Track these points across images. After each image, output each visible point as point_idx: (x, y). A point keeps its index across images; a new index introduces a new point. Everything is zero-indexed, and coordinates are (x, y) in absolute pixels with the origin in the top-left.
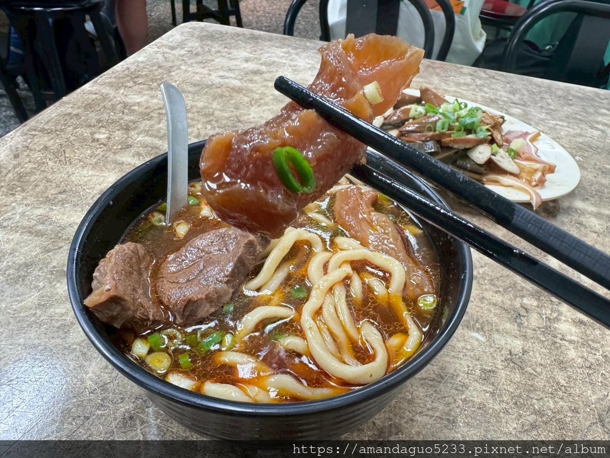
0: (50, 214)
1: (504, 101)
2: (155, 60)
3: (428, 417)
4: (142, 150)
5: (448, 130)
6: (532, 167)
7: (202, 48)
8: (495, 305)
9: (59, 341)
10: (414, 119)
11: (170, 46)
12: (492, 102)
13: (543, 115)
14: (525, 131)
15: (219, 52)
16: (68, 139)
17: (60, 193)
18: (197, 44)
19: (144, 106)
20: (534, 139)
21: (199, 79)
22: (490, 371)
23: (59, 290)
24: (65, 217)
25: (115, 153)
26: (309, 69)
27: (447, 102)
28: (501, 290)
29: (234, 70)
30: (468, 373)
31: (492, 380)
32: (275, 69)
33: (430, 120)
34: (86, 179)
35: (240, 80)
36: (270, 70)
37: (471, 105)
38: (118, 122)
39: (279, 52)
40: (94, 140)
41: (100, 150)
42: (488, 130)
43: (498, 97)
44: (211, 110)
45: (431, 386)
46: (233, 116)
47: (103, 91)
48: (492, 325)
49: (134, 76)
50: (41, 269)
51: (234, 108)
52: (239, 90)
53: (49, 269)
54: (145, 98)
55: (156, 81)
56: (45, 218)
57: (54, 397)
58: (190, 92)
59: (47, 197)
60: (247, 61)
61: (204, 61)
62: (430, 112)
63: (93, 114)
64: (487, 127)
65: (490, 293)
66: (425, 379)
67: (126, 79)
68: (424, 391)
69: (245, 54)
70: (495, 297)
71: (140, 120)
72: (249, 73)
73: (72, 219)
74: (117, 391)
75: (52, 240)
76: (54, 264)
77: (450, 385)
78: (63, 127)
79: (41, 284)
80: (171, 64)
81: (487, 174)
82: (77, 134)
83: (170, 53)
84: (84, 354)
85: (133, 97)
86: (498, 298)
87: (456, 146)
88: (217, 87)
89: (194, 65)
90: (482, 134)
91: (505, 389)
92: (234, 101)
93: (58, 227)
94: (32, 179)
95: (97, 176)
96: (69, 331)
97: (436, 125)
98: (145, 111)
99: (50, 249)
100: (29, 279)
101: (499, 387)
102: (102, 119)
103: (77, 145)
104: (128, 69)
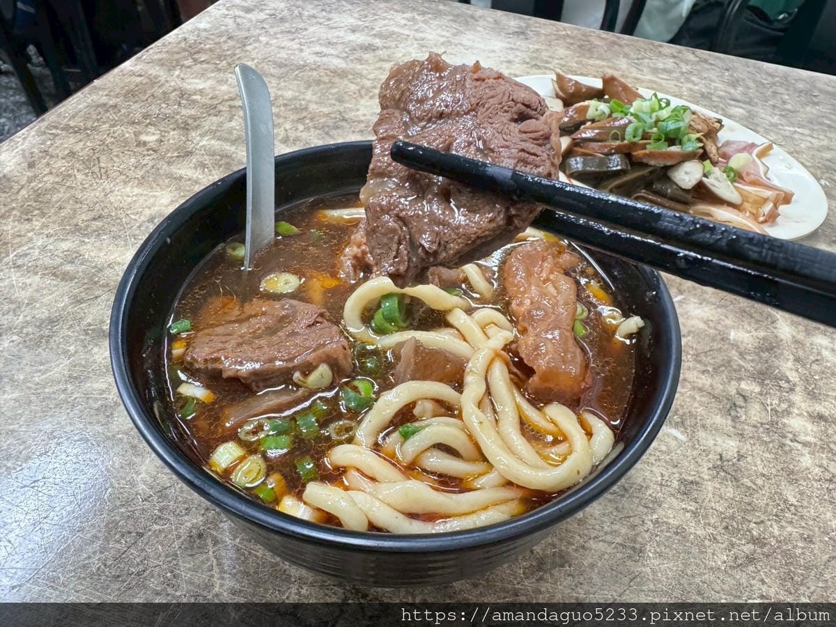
0: (81, 248)
1: (719, 97)
2: (223, 28)
3: (606, 545)
4: (207, 160)
5: (642, 139)
6: (758, 194)
7: (289, 10)
8: (701, 390)
9: (99, 428)
10: (593, 121)
11: (244, 7)
12: (705, 98)
13: (776, 118)
14: (750, 142)
15: (314, 17)
16: (103, 141)
17: (94, 219)
18: (282, 5)
19: (208, 95)
20: (762, 154)
21: (286, 57)
22: (692, 482)
23: (96, 357)
24: (102, 254)
25: (169, 163)
27: (641, 97)
28: (710, 369)
29: (336, 43)
30: (661, 485)
31: (695, 494)
32: (395, 43)
33: (617, 124)
34: (129, 200)
35: (343, 58)
37: (676, 102)
38: (173, 117)
39: (400, 18)
40: (139, 144)
41: (148, 158)
42: (699, 140)
43: (712, 91)
44: (303, 102)
45: (611, 500)
46: (335, 112)
47: (150, 72)
48: (696, 419)
49: (193, 51)
50: (71, 326)
51: (336, 100)
52: (343, 74)
53: (83, 327)
54: (209, 83)
55: (225, 59)
56: (75, 255)
57: (95, 505)
58: (274, 76)
59: (77, 225)
60: (354, 30)
61: (293, 30)
62: (616, 111)
63: (137, 106)
64: (698, 135)
65: (695, 373)
67: (182, 55)
68: (600, 507)
69: (351, 21)
70: (701, 378)
71: (204, 115)
72: (357, 48)
73: (112, 257)
74: (180, 499)
75: (85, 287)
76: (88, 320)
77: (637, 501)
78: (96, 124)
79: (72, 348)
80: (246, 34)
81: (693, 204)
82: (116, 134)
83: (245, 18)
84: (134, 447)
85: (192, 81)
86: (705, 381)
87: (652, 162)
88: (312, 69)
89: (279, 36)
90: (691, 146)
91: (712, 508)
92: (336, 90)
93: (93, 268)
94: (55, 198)
95: (145, 195)
96: (112, 414)
97: (625, 131)
98: (209, 102)
99: (83, 299)
100: (55, 341)
101: (704, 505)
102: (150, 113)
103: (116, 150)
104: (185, 40)
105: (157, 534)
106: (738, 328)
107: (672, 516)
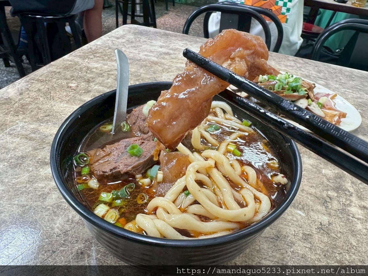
0: (39, 128)
1: (314, 77)
2: (107, 44)
3: (270, 262)
4: (97, 94)
5: (282, 90)
6: (332, 113)
7: (135, 39)
8: (311, 194)
9: (39, 203)
10: (261, 82)
11: (116, 37)
12: (307, 76)
13: (337, 85)
14: (327, 93)
15: (145, 41)
16: (53, 86)
17: (46, 116)
18: (132, 37)
19: (99, 69)
20: (333, 98)
21: (133, 56)
22: (308, 235)
24: (48, 130)
25: (80, 95)
27: (281, 74)
28: (315, 185)
29: (154, 52)
30: (294, 235)
31: (310, 240)
33: (271, 83)
34: (62, 109)
35: (157, 57)
36: (175, 53)
37: (295, 76)
38: (83, 77)
39: (181, 43)
40: (68, 87)
41: (71, 92)
42: (306, 91)
43: (310, 74)
44: (139, 73)
45: (271, 242)
46: (152, 78)
47: (75, 60)
48: (309, 207)
49: (94, 52)
50: (31, 160)
51: (153, 73)
52: (156, 63)
53: (36, 160)
54: (100, 65)
55: (107, 56)
56: (36, 130)
59: (38, 118)
60: (161, 47)
61: (136, 46)
62: (271, 78)
63: (68, 73)
64: (306, 89)
65: (308, 187)
66: (268, 238)
67: (90, 54)
68: (267, 245)
69: (160, 43)
70: (310, 189)
71: (97, 77)
72: (163, 54)
74: (74, 236)
75: (39, 143)
76: (39, 157)
77: (283, 242)
78: (50, 79)
80: (116, 47)
82: (58, 83)
83: (116, 41)
84: (54, 212)
85: (92, 64)
88: (143, 61)
89: (130, 48)
90: (302, 93)
91: (318, 246)
92: (153, 69)
93: (44, 136)
94: (30, 107)
95: (69, 107)
96: (46, 197)
97: (274, 86)
98: (100, 72)
99: (38, 148)
100: (23, 166)
101: (314, 245)
102: (74, 75)
103: (58, 89)
104: (91, 48)
105: (62, 252)
106: (326, 169)
107: (300, 250)
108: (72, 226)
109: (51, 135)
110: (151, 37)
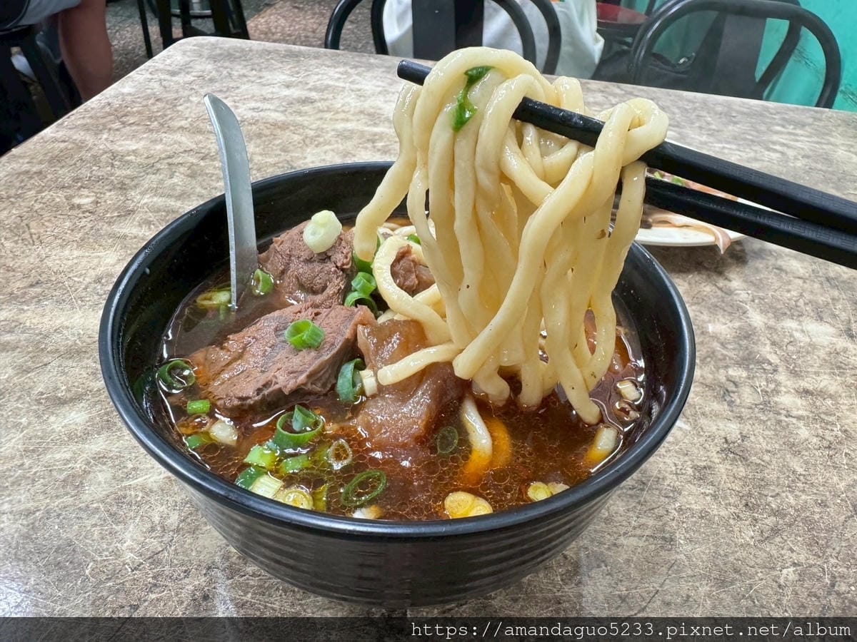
0: (21, 316)
2: (149, 91)
4: (151, 217)
7: (217, 71)
11: (169, 71)
15: (245, 76)
17: (32, 286)
18: (209, 67)
19: (143, 155)
22: (705, 467)
24: (46, 320)
25: (110, 223)
26: (380, 93)
29: (272, 99)
30: (677, 474)
31: (710, 478)
32: (332, 95)
34: (70, 263)
35: (282, 112)
38: (107, 179)
39: (332, 72)
40: (73, 207)
41: (85, 220)
45: (631, 496)
46: (282, 162)
47: (75, 137)
48: (695, 408)
49: (119, 114)
51: (281, 150)
52: (284, 126)
54: (142, 143)
55: (156, 120)
56: (14, 324)
60: (288, 86)
61: (225, 89)
63: (65, 170)
67: (109, 118)
68: (624, 504)
69: (283, 77)
71: (141, 174)
72: (294, 102)
73: (59, 322)
74: (175, 561)
75: (30, 355)
77: (657, 493)
78: (20, 192)
80: (175, 96)
82: (45, 200)
83: (171, 81)
85: (123, 142)
88: (251, 124)
91: (729, 489)
92: (280, 141)
93: (37, 335)
95: (87, 257)
98: (147, 161)
99: (30, 368)
101: (721, 487)
102: (81, 176)
103: (46, 215)
104: (109, 104)
107: (693, 502)
108: (166, 539)
109: (56, 330)
110: (258, 65)
